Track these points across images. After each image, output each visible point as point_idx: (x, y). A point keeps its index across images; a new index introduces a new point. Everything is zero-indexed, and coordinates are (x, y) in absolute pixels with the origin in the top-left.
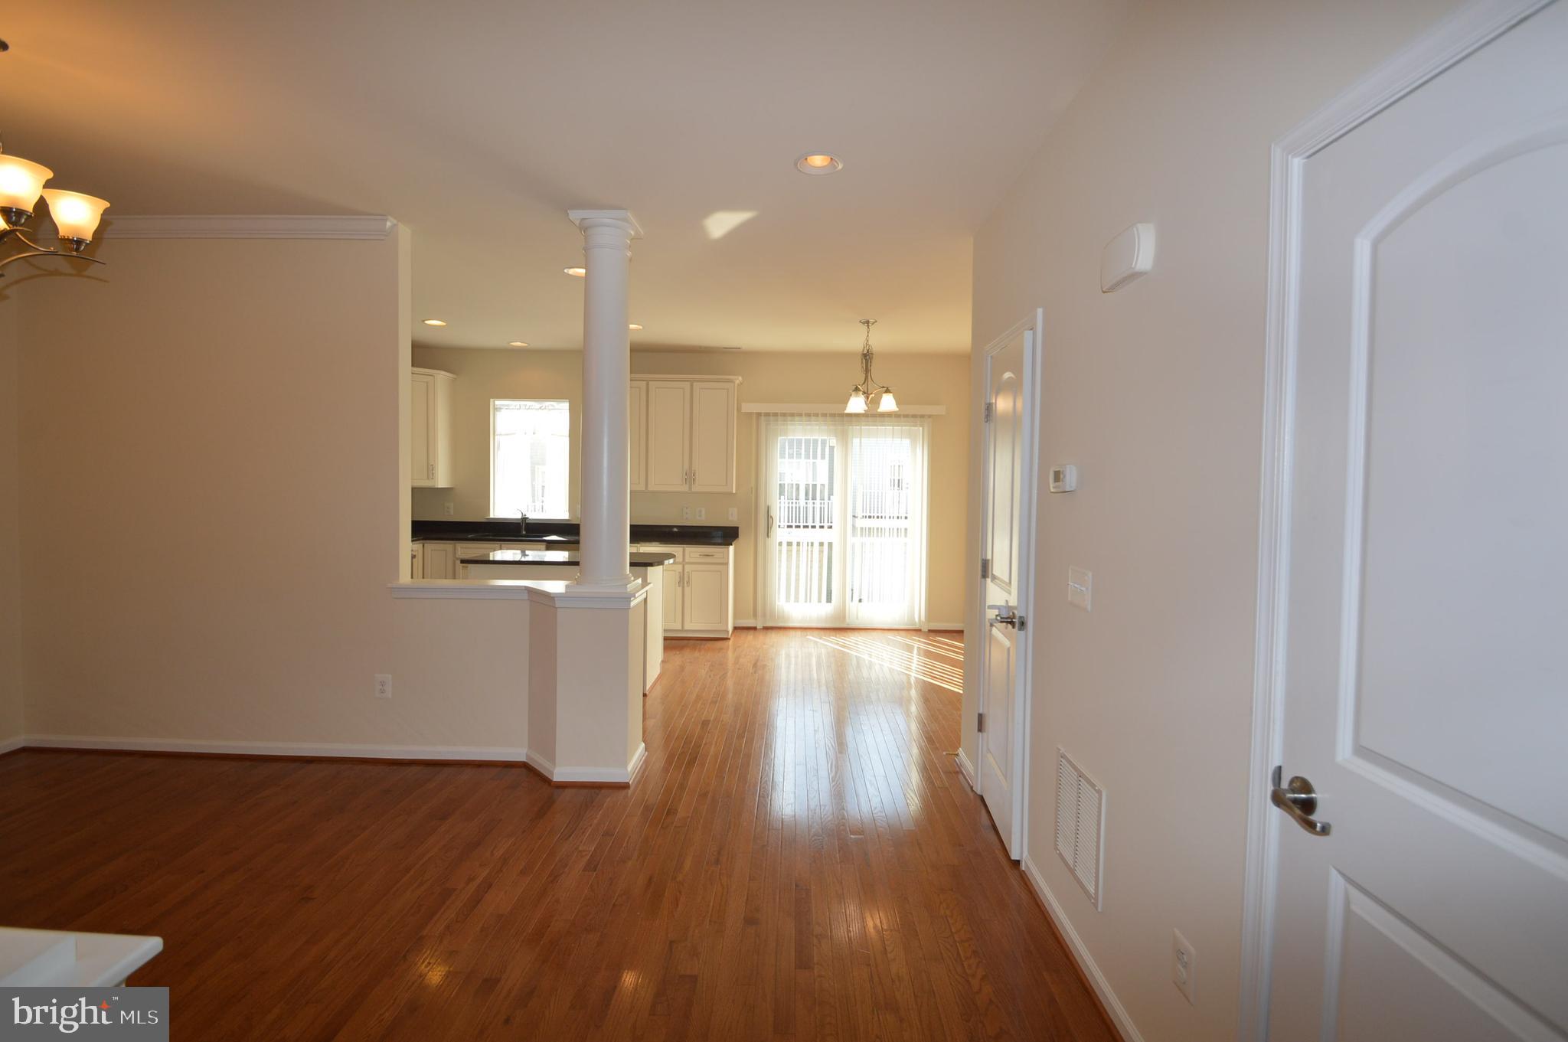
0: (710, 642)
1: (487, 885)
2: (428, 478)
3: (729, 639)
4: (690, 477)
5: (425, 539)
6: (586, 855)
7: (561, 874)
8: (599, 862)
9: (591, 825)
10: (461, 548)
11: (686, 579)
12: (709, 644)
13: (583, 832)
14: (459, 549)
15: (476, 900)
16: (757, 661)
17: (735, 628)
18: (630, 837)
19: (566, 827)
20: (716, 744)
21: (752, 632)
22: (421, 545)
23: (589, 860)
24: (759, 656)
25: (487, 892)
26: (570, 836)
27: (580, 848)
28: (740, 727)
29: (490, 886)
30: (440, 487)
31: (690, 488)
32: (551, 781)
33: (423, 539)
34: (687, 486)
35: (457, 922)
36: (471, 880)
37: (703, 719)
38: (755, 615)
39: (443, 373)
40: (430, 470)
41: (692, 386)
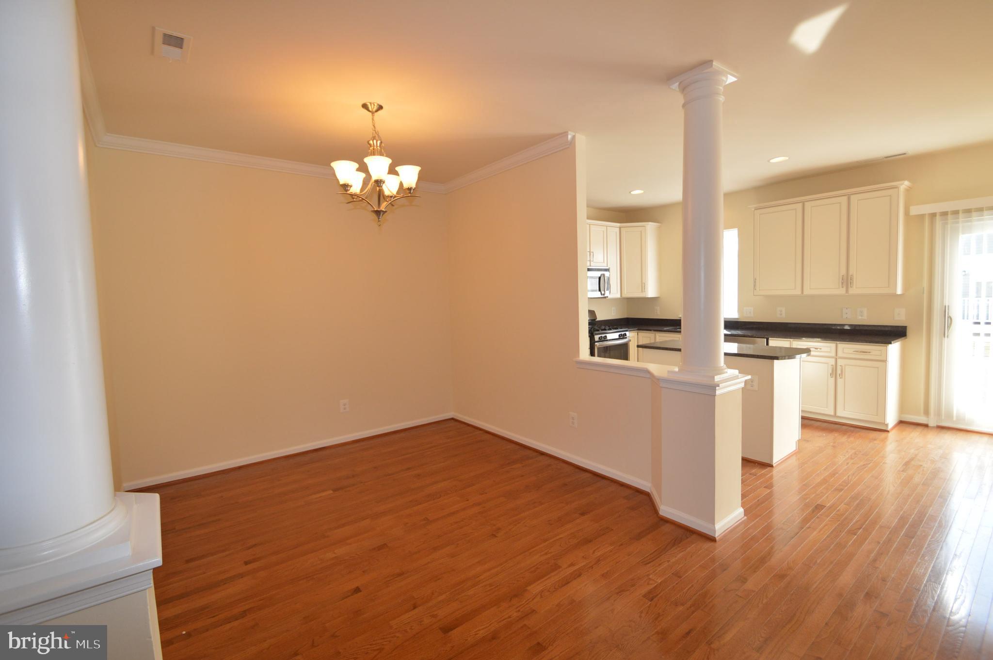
0: (864, 431)
1: (578, 574)
2: (642, 292)
3: (888, 431)
4: (847, 281)
5: (640, 330)
6: (651, 584)
7: (627, 590)
8: (657, 595)
9: (668, 561)
10: (659, 336)
11: (839, 372)
12: (864, 433)
13: (659, 565)
14: (658, 336)
15: (566, 582)
16: (912, 459)
17: (901, 423)
18: (692, 586)
19: (650, 555)
20: (820, 532)
21: (919, 429)
22: (637, 333)
23: (651, 589)
24: (916, 455)
25: (575, 579)
26: (649, 563)
27: (651, 576)
28: (857, 522)
29: (580, 575)
30: (649, 296)
31: (847, 291)
32: (659, 513)
33: (638, 330)
34: (844, 289)
35: (549, 591)
36: (572, 565)
37: (818, 502)
38: (927, 412)
39: (650, 223)
40: (643, 287)
41: (849, 199)
